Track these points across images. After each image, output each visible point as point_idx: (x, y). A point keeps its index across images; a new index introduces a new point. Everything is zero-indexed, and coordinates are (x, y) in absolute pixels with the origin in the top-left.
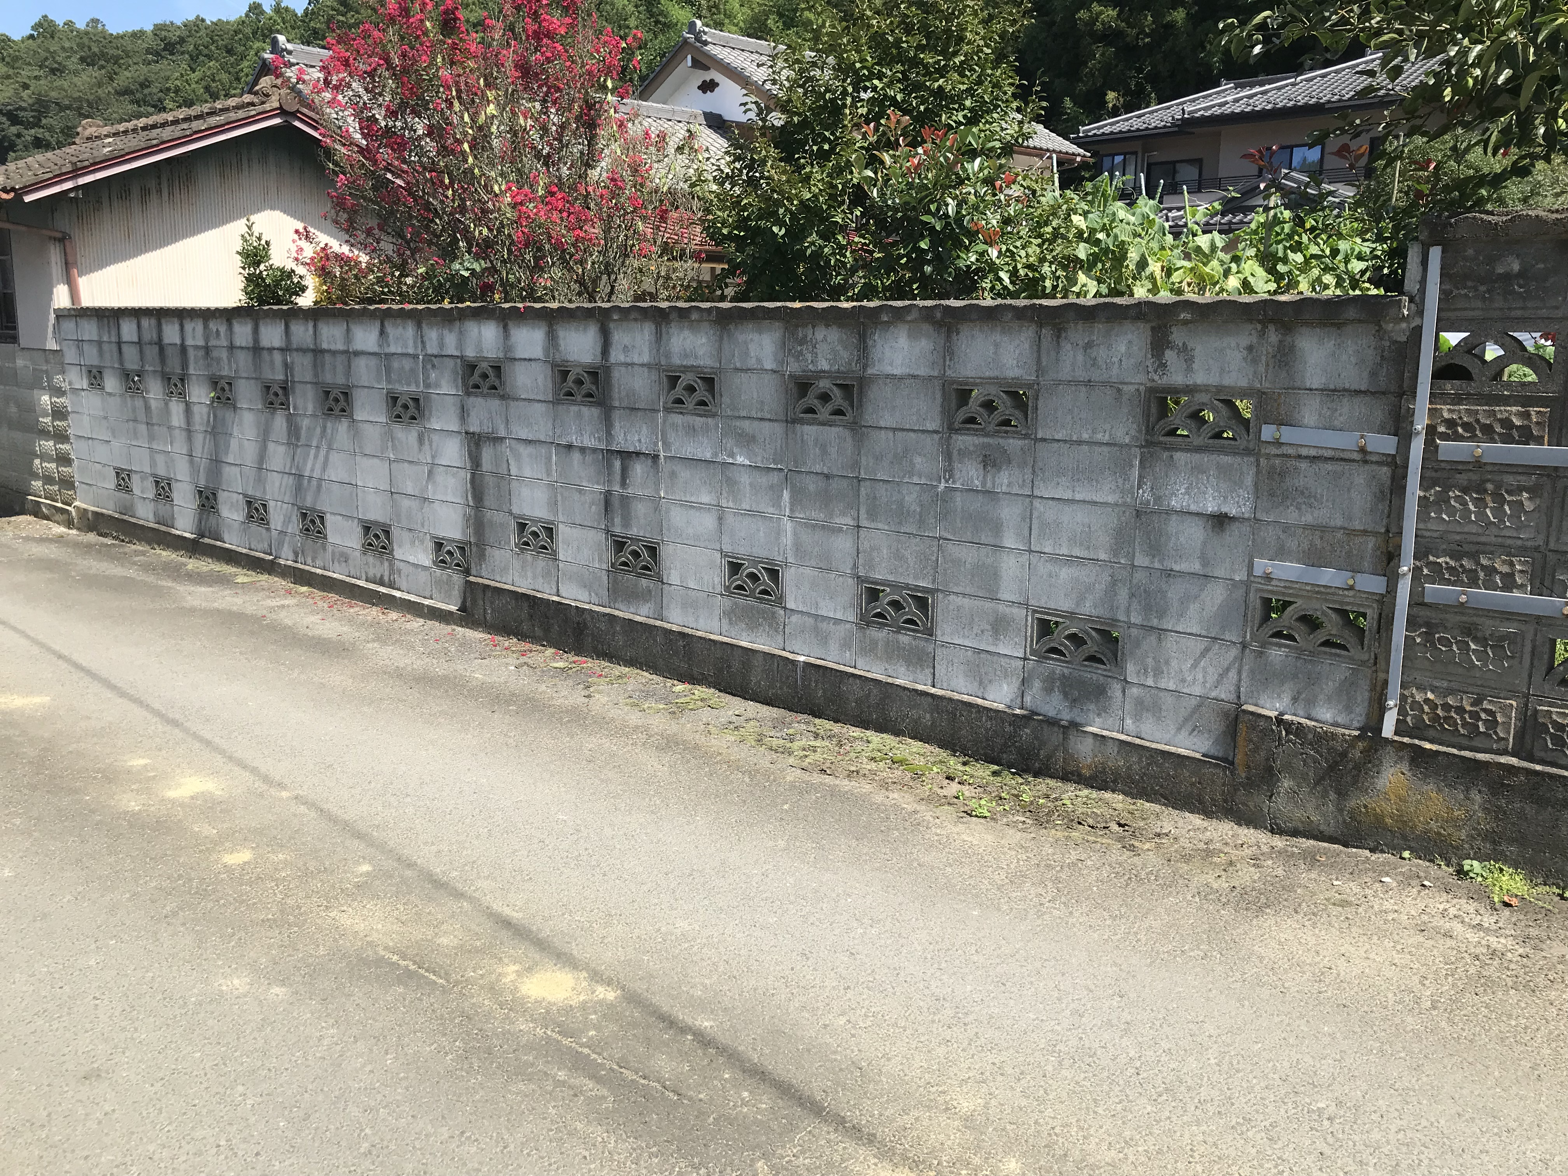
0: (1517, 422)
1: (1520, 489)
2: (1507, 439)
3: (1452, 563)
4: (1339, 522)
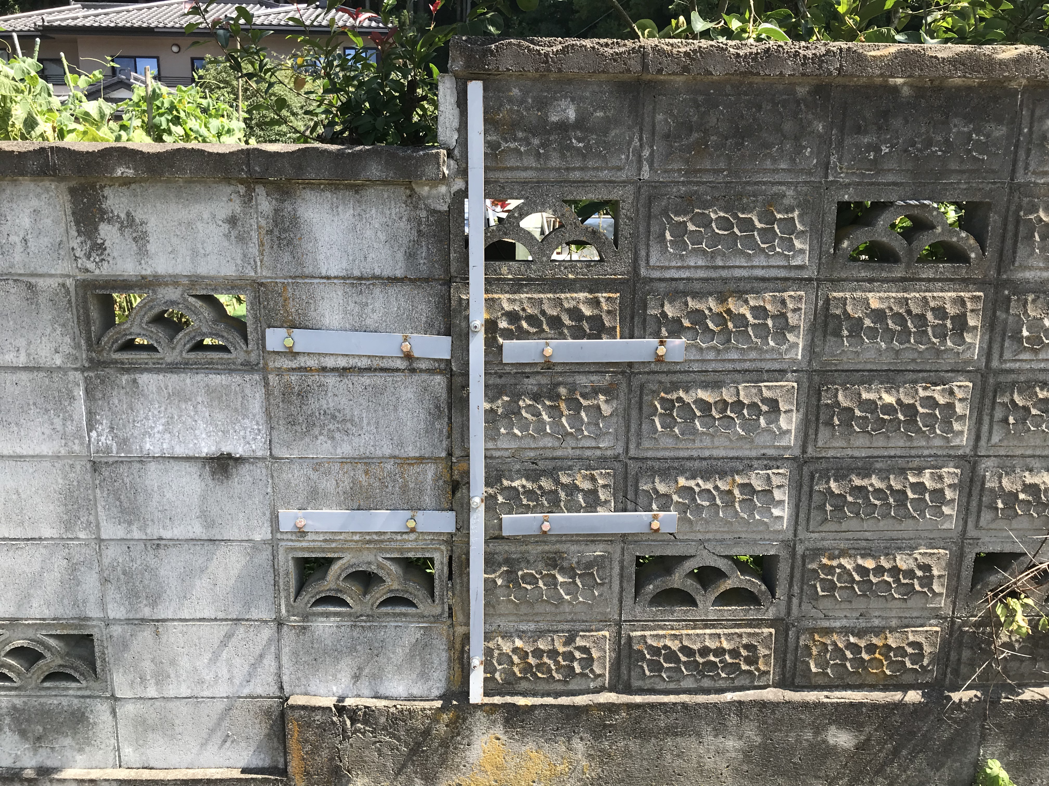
0: (587, 311)
1: (596, 391)
2: (578, 334)
3: (529, 485)
4: (387, 451)
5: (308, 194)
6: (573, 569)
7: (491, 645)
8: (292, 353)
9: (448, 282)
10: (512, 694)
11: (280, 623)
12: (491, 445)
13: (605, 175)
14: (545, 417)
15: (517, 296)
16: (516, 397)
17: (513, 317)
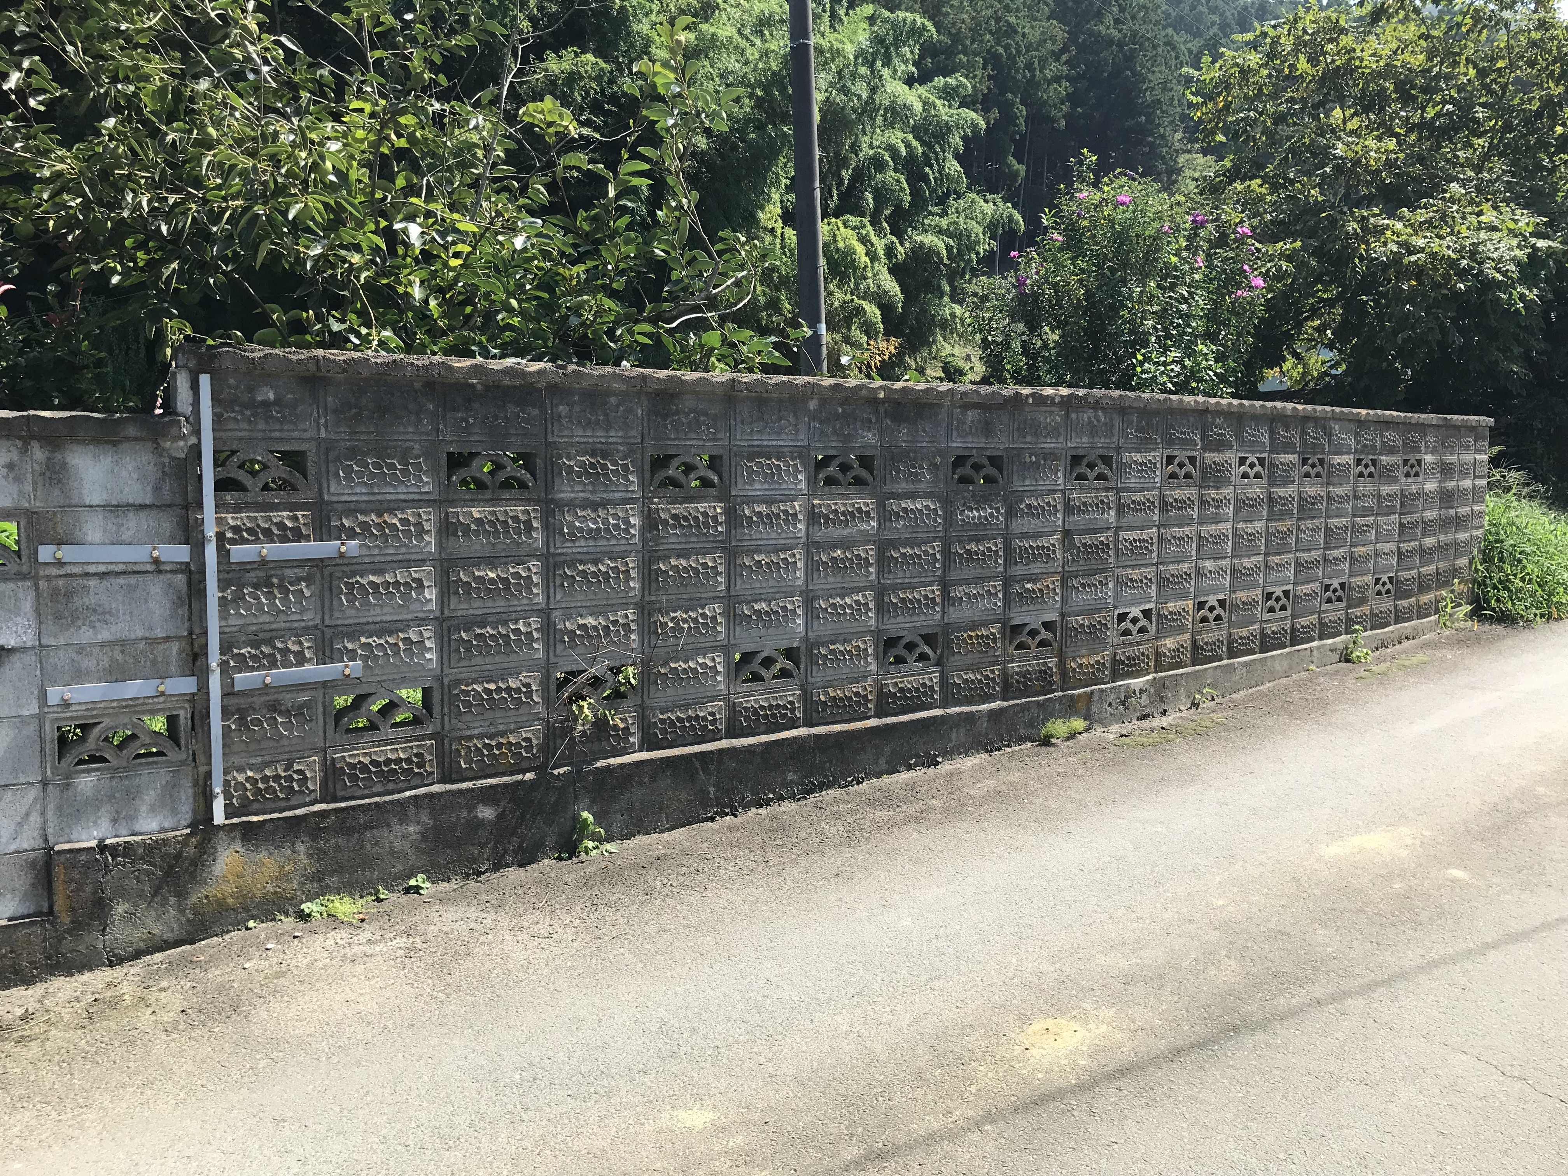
0: (290, 524)
1: (299, 580)
2: (284, 539)
3: (253, 652)
4: (140, 633)
5: (75, 447)
6: (288, 711)
7: (228, 778)
8: (60, 563)
9: (186, 507)
10: (246, 815)
11: (45, 783)
12: (223, 623)
13: (296, 434)
14: (264, 600)
15: (238, 515)
16: (241, 587)
17: (236, 529)
